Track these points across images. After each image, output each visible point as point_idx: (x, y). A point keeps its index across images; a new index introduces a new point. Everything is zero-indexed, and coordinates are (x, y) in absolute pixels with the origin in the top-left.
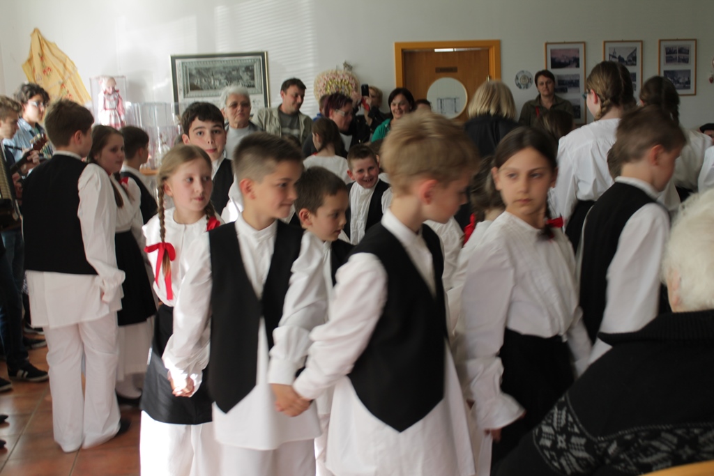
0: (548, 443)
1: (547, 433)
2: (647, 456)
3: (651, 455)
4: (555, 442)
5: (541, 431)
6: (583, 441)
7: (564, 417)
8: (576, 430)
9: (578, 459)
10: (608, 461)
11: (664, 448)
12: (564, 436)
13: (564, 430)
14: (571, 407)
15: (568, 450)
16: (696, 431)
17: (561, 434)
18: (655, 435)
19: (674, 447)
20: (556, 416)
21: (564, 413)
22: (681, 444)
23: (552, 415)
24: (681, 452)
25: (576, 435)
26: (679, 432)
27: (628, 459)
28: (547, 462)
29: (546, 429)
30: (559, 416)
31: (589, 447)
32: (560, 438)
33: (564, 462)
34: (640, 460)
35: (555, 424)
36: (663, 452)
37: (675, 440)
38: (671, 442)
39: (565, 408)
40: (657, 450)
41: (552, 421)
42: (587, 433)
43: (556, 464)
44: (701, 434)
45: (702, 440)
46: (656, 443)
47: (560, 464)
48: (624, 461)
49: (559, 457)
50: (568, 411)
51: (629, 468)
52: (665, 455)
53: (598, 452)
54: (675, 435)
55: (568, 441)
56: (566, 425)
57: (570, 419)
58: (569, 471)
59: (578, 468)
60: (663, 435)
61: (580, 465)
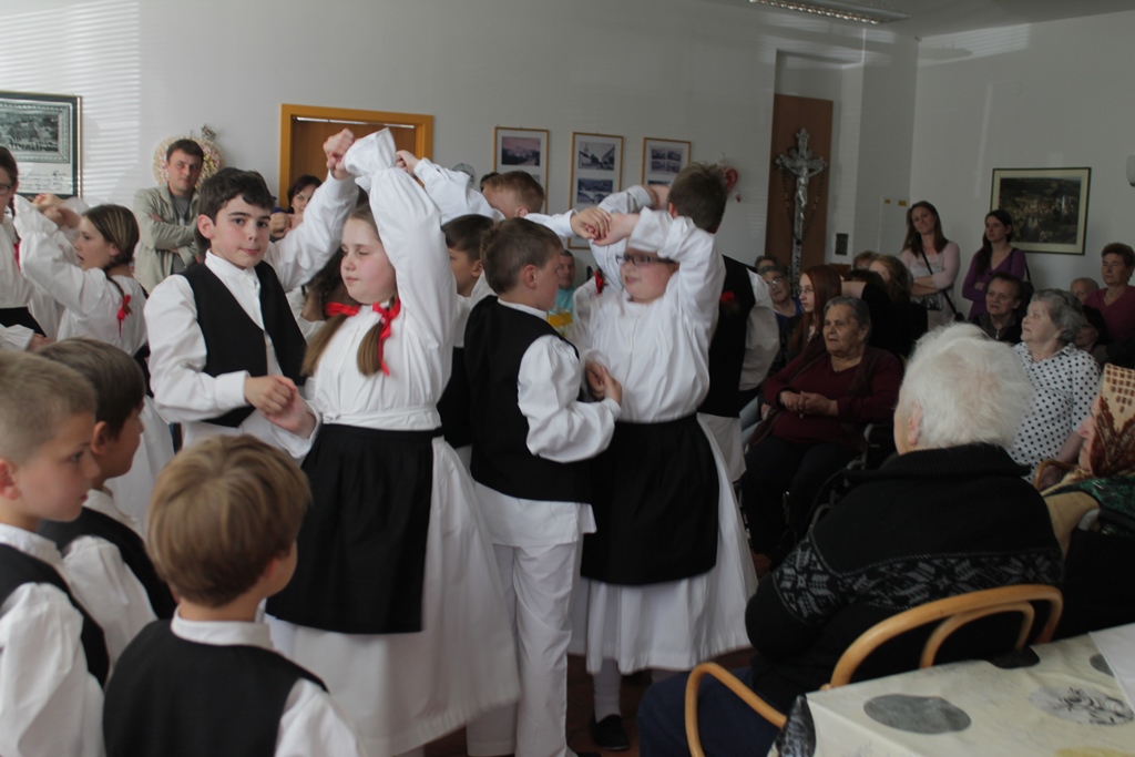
0: (788, 585)
1: (789, 575)
2: (903, 589)
3: (909, 587)
4: (795, 583)
5: (782, 574)
6: (825, 578)
7: (807, 557)
8: (819, 567)
9: (816, 598)
10: (852, 600)
11: (921, 579)
12: (805, 576)
13: (807, 571)
14: (816, 547)
15: (807, 589)
16: (953, 561)
17: (801, 574)
18: (912, 566)
19: (932, 578)
20: (799, 557)
21: (808, 553)
22: (938, 575)
23: (795, 557)
24: (938, 583)
25: (818, 572)
26: (937, 562)
27: (882, 594)
28: (785, 605)
29: (788, 571)
30: (802, 557)
31: (831, 585)
32: (800, 578)
33: (801, 603)
34: (896, 594)
35: (797, 566)
36: (921, 583)
38: (929, 573)
39: (810, 549)
40: (914, 582)
41: (795, 562)
42: (831, 571)
43: (793, 606)
44: (957, 564)
45: (957, 569)
46: (912, 575)
47: (798, 606)
48: (878, 596)
49: (797, 598)
50: (813, 551)
51: (885, 602)
52: (923, 585)
53: (841, 589)
54: (932, 565)
55: (808, 580)
56: (809, 565)
57: (814, 558)
58: (805, 614)
59: (816, 609)
60: (921, 565)
61: (818, 605)
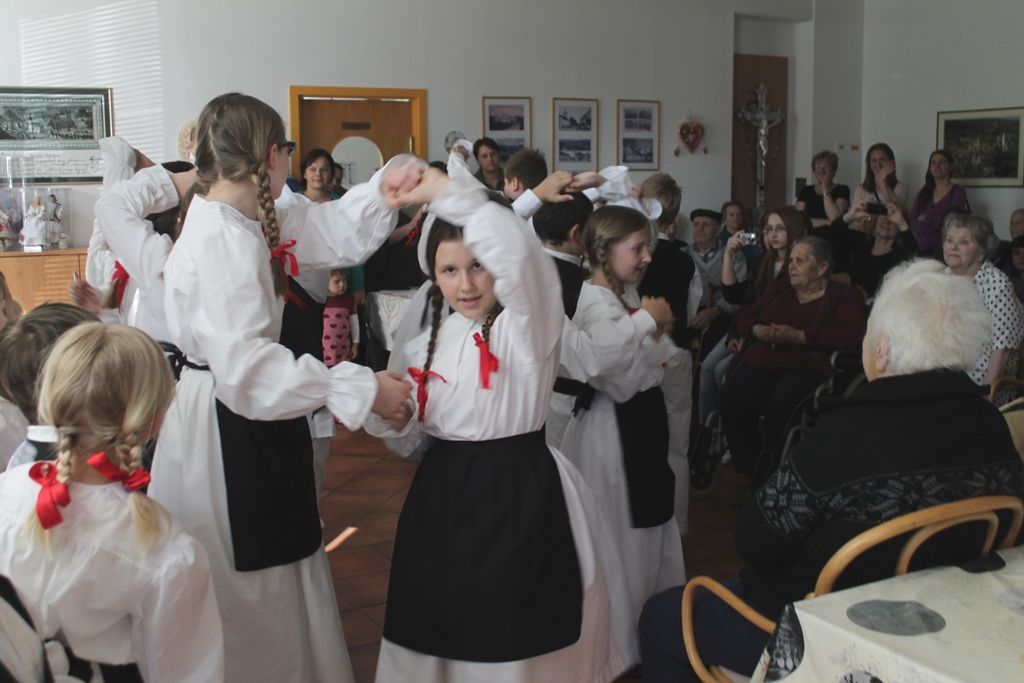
0: (771, 503)
1: (772, 495)
2: (876, 505)
3: (881, 503)
4: (777, 502)
5: (765, 493)
6: (804, 497)
7: (787, 478)
8: (798, 487)
9: (797, 515)
10: (829, 516)
11: (891, 495)
12: (786, 495)
13: (788, 490)
14: (794, 468)
15: (788, 507)
16: (920, 478)
17: (782, 493)
18: (883, 483)
19: (901, 493)
20: (779, 478)
21: (787, 474)
22: (907, 490)
23: (776, 478)
24: (908, 498)
25: (797, 492)
26: (905, 479)
27: (856, 510)
28: (769, 522)
29: (770, 491)
30: (783, 478)
31: (809, 502)
32: (782, 497)
33: (783, 520)
34: (870, 509)
35: (778, 486)
36: (892, 499)
37: (902, 487)
38: (898, 489)
39: (789, 471)
40: (885, 498)
41: (776, 483)
42: (809, 490)
43: (776, 523)
44: (924, 480)
45: (924, 485)
46: (883, 491)
47: (780, 522)
48: (853, 512)
49: (779, 516)
50: (792, 473)
51: (859, 517)
52: (894, 501)
53: (818, 506)
54: (902, 482)
55: (789, 499)
56: (789, 485)
57: (793, 479)
58: (787, 530)
59: (796, 525)
60: (891, 482)
61: (798, 521)
